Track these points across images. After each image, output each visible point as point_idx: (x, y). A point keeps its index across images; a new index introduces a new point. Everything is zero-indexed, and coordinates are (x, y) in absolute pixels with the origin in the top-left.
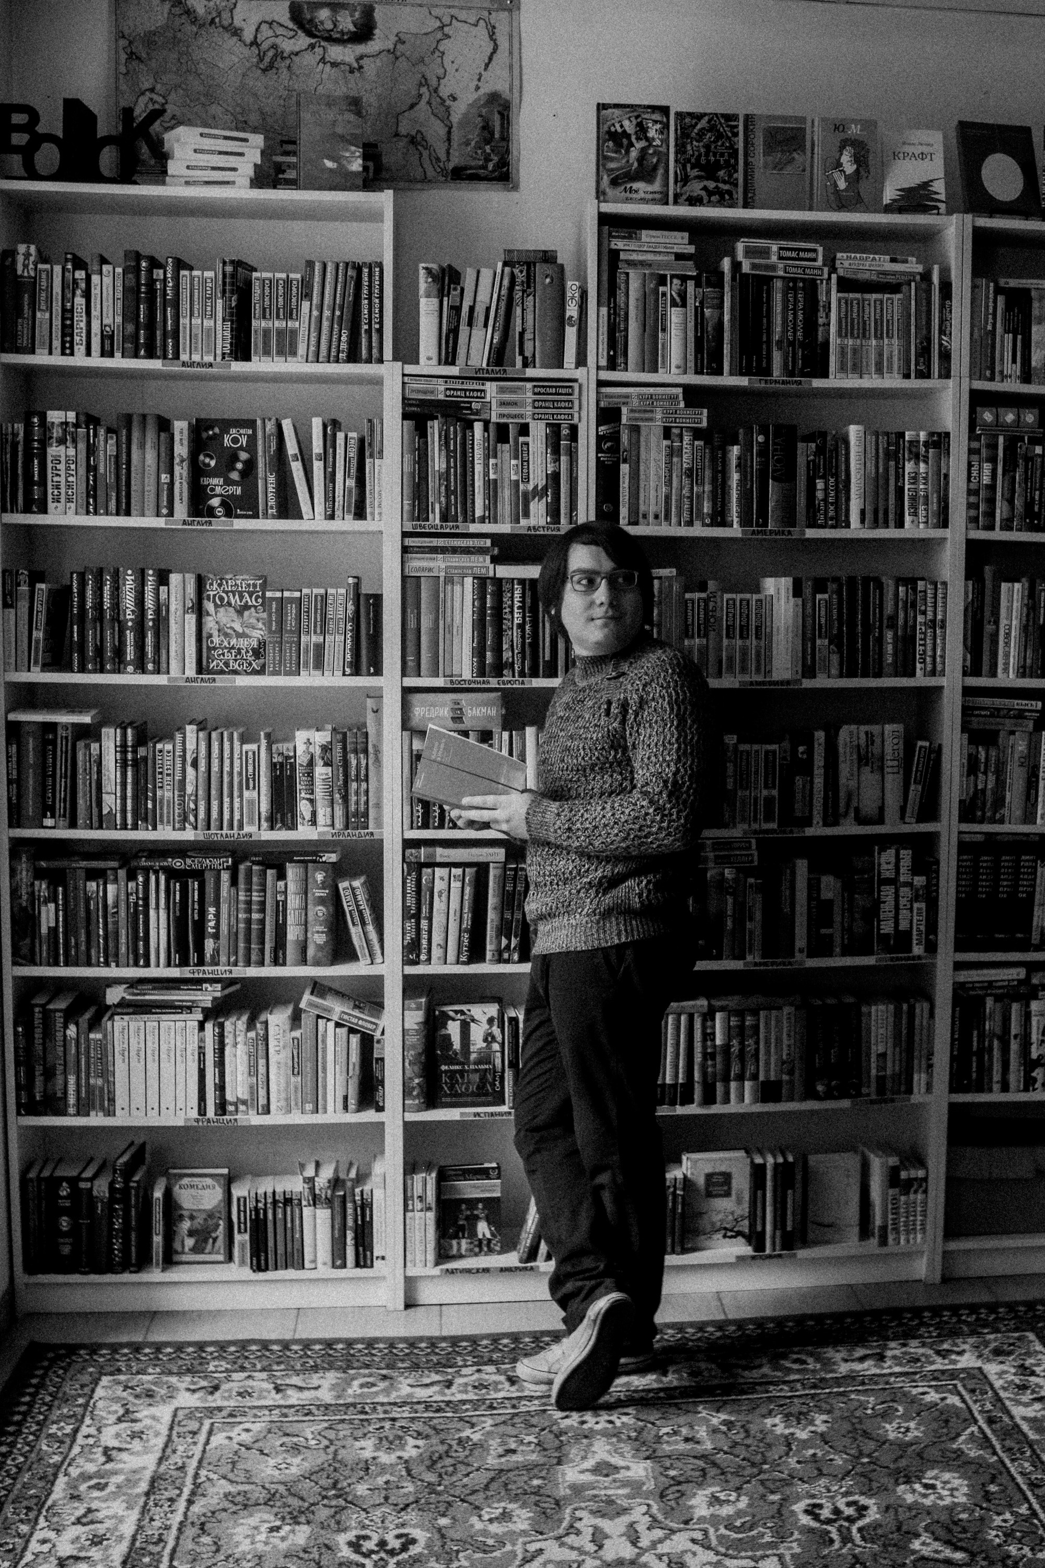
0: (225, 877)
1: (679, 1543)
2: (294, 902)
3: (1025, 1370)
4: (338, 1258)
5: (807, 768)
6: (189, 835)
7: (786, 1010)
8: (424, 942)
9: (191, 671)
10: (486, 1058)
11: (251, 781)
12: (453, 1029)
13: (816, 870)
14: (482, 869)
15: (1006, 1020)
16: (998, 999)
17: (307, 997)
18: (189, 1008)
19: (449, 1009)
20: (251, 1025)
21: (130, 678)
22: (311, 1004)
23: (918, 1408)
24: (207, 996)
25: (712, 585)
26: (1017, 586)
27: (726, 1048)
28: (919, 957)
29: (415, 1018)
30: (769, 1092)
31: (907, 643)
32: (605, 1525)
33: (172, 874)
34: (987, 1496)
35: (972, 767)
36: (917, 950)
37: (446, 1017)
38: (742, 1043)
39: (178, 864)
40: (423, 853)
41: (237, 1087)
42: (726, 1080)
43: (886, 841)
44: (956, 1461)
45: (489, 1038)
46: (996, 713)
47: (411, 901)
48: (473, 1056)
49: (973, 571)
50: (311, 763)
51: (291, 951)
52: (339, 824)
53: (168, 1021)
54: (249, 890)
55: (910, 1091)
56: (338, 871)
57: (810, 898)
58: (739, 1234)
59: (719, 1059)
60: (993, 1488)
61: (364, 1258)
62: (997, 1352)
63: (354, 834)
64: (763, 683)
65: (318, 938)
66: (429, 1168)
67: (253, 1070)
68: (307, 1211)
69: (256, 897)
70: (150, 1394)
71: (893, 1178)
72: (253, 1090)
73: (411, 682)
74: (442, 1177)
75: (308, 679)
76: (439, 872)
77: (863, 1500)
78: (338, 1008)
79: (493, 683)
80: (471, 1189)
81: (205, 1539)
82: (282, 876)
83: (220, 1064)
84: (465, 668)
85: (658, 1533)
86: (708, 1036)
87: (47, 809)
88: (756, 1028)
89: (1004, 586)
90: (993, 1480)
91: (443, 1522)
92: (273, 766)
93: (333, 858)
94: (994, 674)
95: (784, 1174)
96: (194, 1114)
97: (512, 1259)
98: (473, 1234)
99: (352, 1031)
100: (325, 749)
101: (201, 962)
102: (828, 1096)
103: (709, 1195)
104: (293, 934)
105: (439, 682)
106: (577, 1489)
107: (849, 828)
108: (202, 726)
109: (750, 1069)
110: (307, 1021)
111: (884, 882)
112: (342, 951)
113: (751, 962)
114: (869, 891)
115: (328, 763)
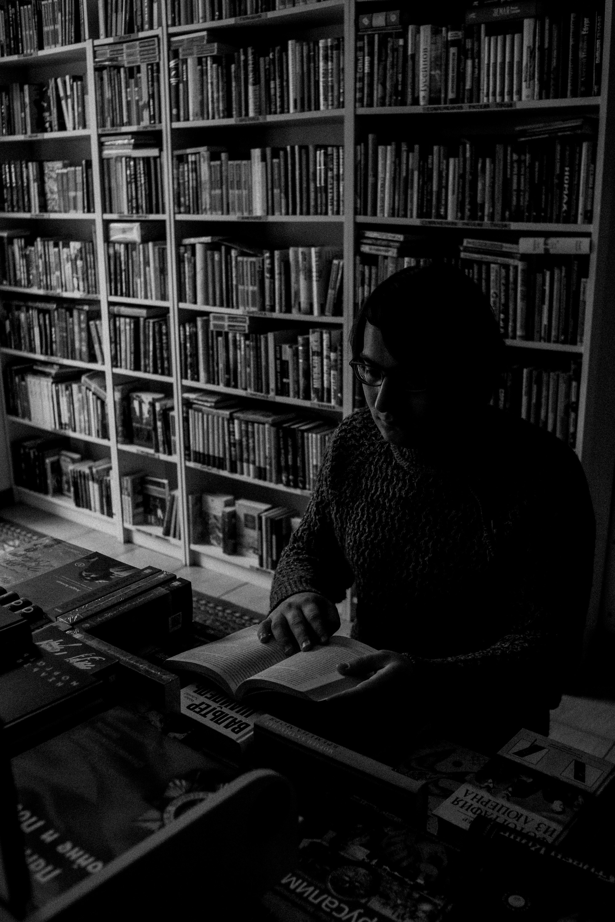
0: (56, 313)
2: (76, 329)
4: (102, 509)
6: (41, 292)
7: (267, 426)
8: (119, 357)
9: (37, 211)
10: (149, 423)
11: (58, 267)
12: (136, 405)
13: (278, 340)
14: (137, 320)
17: (83, 379)
18: (48, 376)
19: (134, 395)
20: (67, 389)
21: (20, 215)
22: (85, 381)
24: (53, 371)
25: (223, 156)
26: (389, 148)
27: (241, 442)
28: (334, 407)
29: (118, 396)
30: (261, 473)
33: (40, 310)
35: (361, 280)
36: (333, 402)
37: (133, 398)
38: (247, 441)
39: (40, 305)
40: (116, 309)
41: (65, 419)
42: (242, 461)
43: (315, 326)
45: (150, 413)
46: (375, 242)
47: (113, 334)
48: (144, 421)
49: (360, 139)
51: (77, 354)
52: (87, 290)
53: (42, 379)
54: (63, 319)
56: (89, 315)
57: (276, 359)
58: (255, 552)
59: (237, 446)
63: (92, 297)
64: (248, 218)
65: (85, 348)
67: (69, 411)
68: (91, 483)
69: (65, 324)
72: (70, 419)
73: (105, 217)
74: (134, 481)
75: (72, 215)
76: (122, 320)
78: (93, 385)
79: (137, 216)
82: (71, 315)
83: (58, 404)
84: (125, 209)
86: (231, 433)
88: (253, 433)
89: (380, 149)
93: (86, 308)
94: (374, 214)
96: (53, 426)
97: (160, 532)
98: (156, 514)
99: (98, 397)
100: (81, 252)
101: (52, 354)
102: (289, 484)
103: (246, 526)
104: (77, 345)
107: (295, 315)
109: (252, 458)
111: (314, 353)
112: (93, 358)
113: (250, 392)
114: (307, 359)
115: (81, 259)
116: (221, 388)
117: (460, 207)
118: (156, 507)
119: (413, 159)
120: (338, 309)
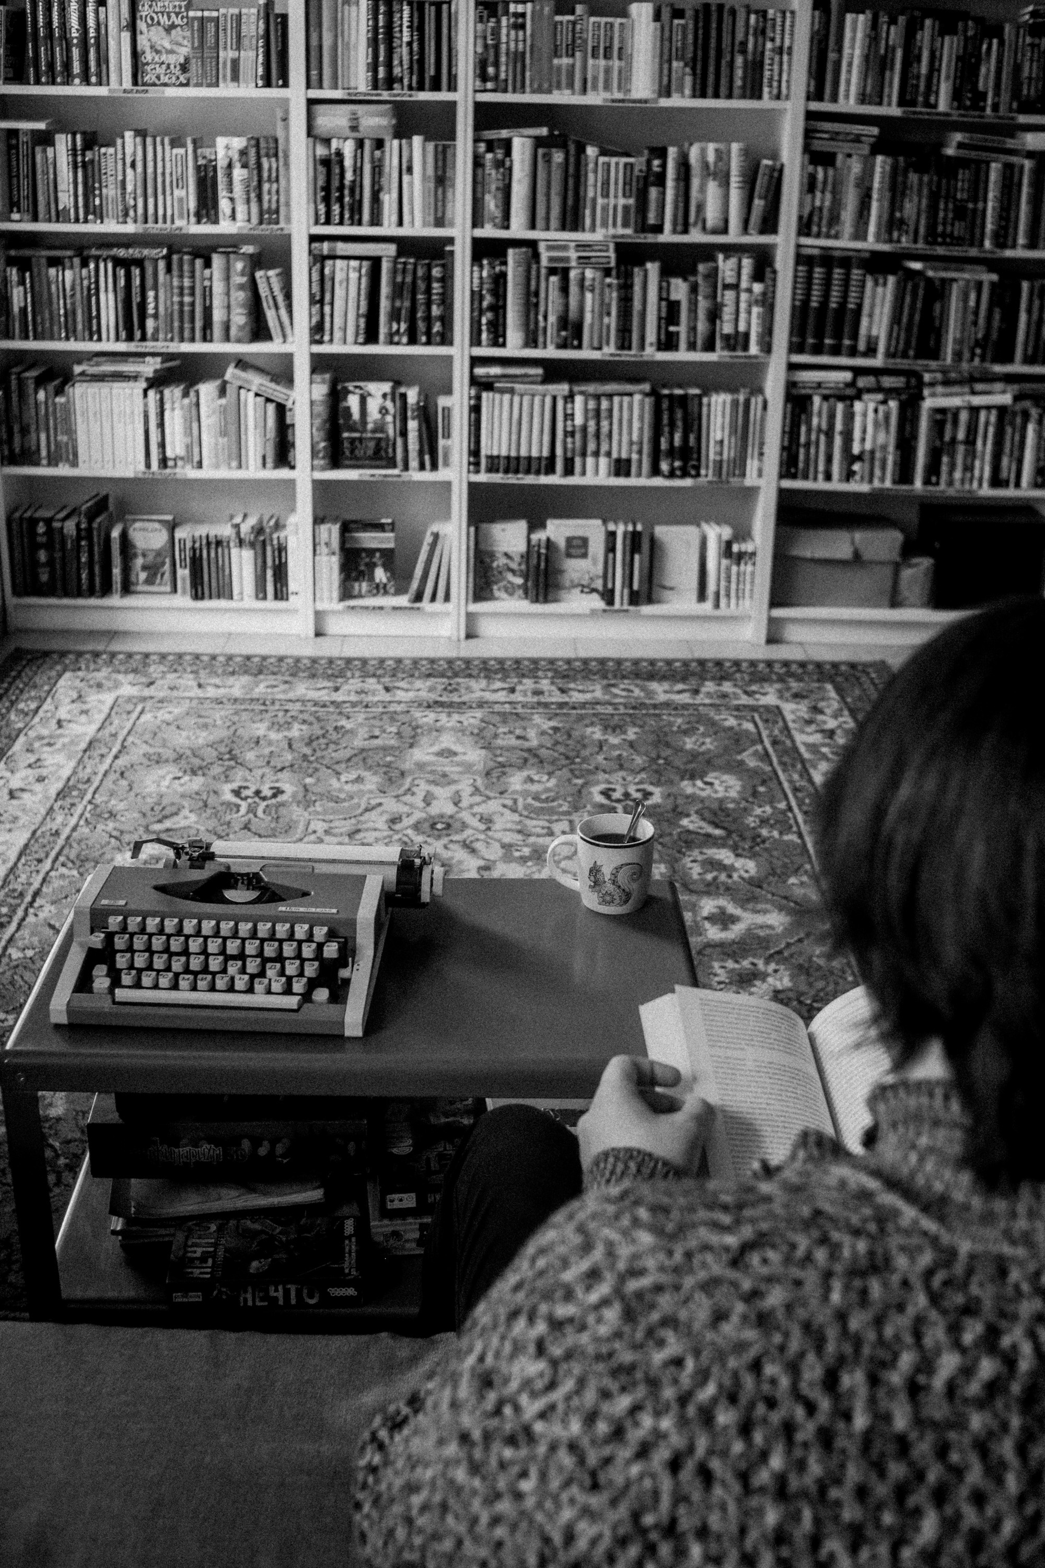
0: (162, 265)
1: (493, 806)
2: (218, 288)
3: (816, 710)
4: (260, 592)
5: (660, 180)
6: (130, 228)
7: (637, 398)
8: (327, 325)
9: (127, 83)
10: (380, 427)
11: (180, 182)
12: (353, 402)
13: (666, 273)
14: (376, 262)
15: (832, 417)
16: (825, 398)
17: (231, 372)
18: (135, 377)
19: (350, 386)
20: (186, 394)
21: (77, 89)
22: (234, 376)
23: (715, 728)
24: (150, 367)
25: (579, 9)
26: (861, 17)
27: (584, 428)
28: (756, 357)
29: (321, 390)
30: (621, 467)
31: (756, 68)
32: (437, 791)
33: (118, 262)
34: (755, 794)
35: (810, 186)
36: (754, 349)
37: (347, 392)
38: (598, 424)
39: (122, 253)
40: (326, 247)
41: (176, 446)
42: (584, 454)
43: (729, 250)
44: (737, 768)
45: (383, 411)
46: (835, 136)
47: (316, 288)
48: (370, 426)
50: (230, 166)
51: (217, 330)
52: (255, 219)
53: (118, 388)
54: (181, 276)
55: (743, 475)
56: (257, 262)
57: (661, 299)
58: (594, 590)
59: (578, 436)
60: (762, 789)
61: (281, 594)
62: (797, 696)
63: (266, 229)
64: (623, 101)
65: (239, 319)
66: (335, 521)
67: (188, 431)
68: (235, 551)
69: (187, 283)
70: (99, 686)
71: (727, 550)
72: (189, 448)
73: (315, 94)
74: (346, 529)
75: (227, 90)
76: (339, 263)
77: (650, 788)
78: (256, 381)
79: (385, 95)
80: (369, 539)
81: (124, 783)
82: (208, 264)
83: (161, 425)
84: (361, 81)
85: (478, 799)
86: (569, 416)
87: (13, 205)
88: (610, 410)
89: (849, 17)
90: (764, 783)
91: (309, 780)
92: (198, 168)
93: (249, 249)
94: (834, 99)
95: (635, 541)
96: (141, 467)
97: (403, 600)
98: (371, 578)
99: (268, 400)
100: (243, 153)
101: (144, 338)
102: (672, 475)
103: (569, 555)
104: (218, 315)
105: (338, 94)
106: (421, 766)
107: (696, 236)
108: (141, 133)
109: (604, 448)
110: (231, 390)
111: (726, 287)
112: (259, 331)
113: (609, 351)
114: (714, 296)
115: (245, 166)
116: (551, 352)
117: (957, 95)
118: (372, 566)
119: (895, 34)
120: (770, 224)
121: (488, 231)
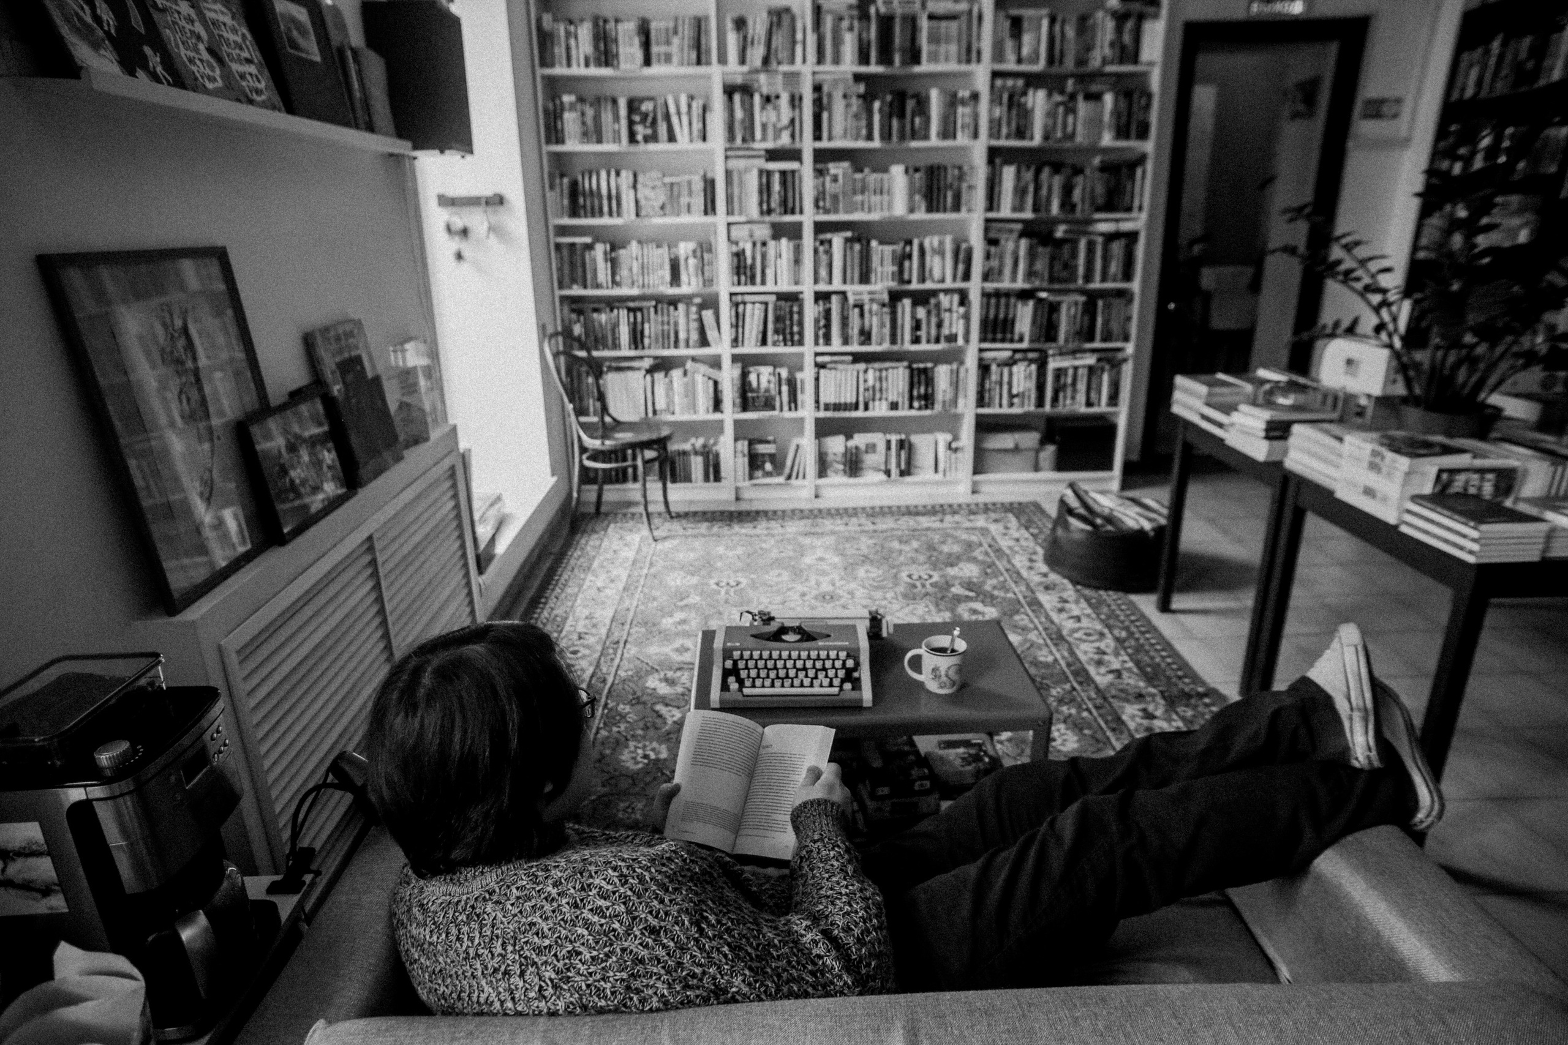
0: (652, 310)
2: (682, 321)
4: (707, 479)
5: (910, 256)
6: (635, 292)
7: (901, 370)
8: (740, 339)
9: (633, 216)
10: (767, 390)
11: (662, 267)
12: (753, 378)
13: (915, 304)
14: (766, 304)
15: (1001, 375)
16: (999, 365)
17: (689, 365)
18: (639, 369)
19: (751, 369)
20: (666, 376)
21: (605, 221)
22: (691, 366)
23: (958, 540)
24: (647, 363)
25: (866, 169)
26: (1011, 168)
27: (874, 387)
28: (961, 346)
29: (737, 372)
30: (894, 406)
31: (957, 198)
32: (822, 579)
33: (629, 310)
35: (988, 256)
36: (960, 341)
37: (749, 372)
38: (881, 384)
39: (631, 304)
40: (738, 298)
41: (661, 404)
42: (874, 400)
43: (947, 291)
44: (973, 560)
45: (769, 382)
46: (1000, 230)
47: (734, 320)
48: (762, 390)
49: (991, 161)
50: (687, 259)
51: (682, 343)
52: (701, 283)
53: (630, 374)
54: (662, 314)
55: (956, 407)
56: (702, 307)
57: (912, 318)
58: (880, 470)
59: (870, 391)
60: (987, 570)
61: (718, 478)
62: (995, 521)
63: (708, 290)
64: (889, 217)
65: (695, 336)
66: (744, 438)
67: (667, 395)
68: (693, 458)
69: (666, 319)
70: (629, 531)
71: (949, 447)
72: (668, 405)
73: (731, 219)
74: (751, 443)
75: (684, 219)
76: (747, 306)
77: (931, 573)
78: (703, 368)
79: (767, 219)
80: (762, 449)
82: (676, 309)
83: (653, 393)
84: (754, 211)
85: (843, 582)
86: (865, 381)
87: (573, 281)
88: (887, 377)
89: (1005, 168)
90: (988, 567)
92: (671, 260)
93: (698, 300)
94: (999, 211)
95: (901, 444)
96: (643, 415)
97: (781, 480)
98: (763, 469)
99: (710, 378)
100: (694, 251)
101: (643, 348)
102: (920, 408)
103: (867, 452)
104: (682, 336)
105: (743, 219)
106: (810, 567)
107: (929, 285)
108: (640, 242)
109: (884, 396)
110: (689, 374)
111: (946, 310)
112: (704, 342)
113: (886, 346)
114: (938, 315)
115: (695, 257)
116: (855, 348)
117: (1063, 206)
118: (764, 462)
119: (1029, 176)
120: (967, 277)
121: (823, 287)
